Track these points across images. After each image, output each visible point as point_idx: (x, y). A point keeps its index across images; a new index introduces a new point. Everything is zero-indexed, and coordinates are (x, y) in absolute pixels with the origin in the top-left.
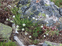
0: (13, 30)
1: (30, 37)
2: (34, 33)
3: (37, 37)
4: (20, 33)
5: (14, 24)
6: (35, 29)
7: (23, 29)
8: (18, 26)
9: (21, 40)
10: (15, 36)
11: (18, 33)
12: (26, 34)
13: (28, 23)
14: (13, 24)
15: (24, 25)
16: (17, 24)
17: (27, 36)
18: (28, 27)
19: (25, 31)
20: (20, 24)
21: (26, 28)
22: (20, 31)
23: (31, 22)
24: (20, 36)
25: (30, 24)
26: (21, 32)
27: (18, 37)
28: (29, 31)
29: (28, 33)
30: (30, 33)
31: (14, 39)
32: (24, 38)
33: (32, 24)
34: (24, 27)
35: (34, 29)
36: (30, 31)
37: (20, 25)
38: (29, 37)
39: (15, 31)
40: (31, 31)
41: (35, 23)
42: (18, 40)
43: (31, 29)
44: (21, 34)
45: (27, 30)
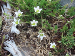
0: (3, 24)
1: (53, 45)
2: (65, 35)
3: (71, 49)
4: (24, 32)
5: (9, 7)
6: (69, 25)
7: (34, 23)
8: (19, 13)
9: (25, 52)
10: (8, 39)
11: (17, 31)
12: (42, 36)
13: (49, 7)
14: (5, 6)
15: (38, 10)
16: (16, 6)
17: (45, 42)
18: (47, 18)
19: (39, 28)
20: (27, 6)
21: (43, 21)
22: (23, 27)
23: (57, 4)
24: (24, 43)
25: (54, 8)
26: (26, 30)
27: (17, 44)
28: (49, 30)
29: (48, 34)
30: (54, 36)
31: (6, 48)
32: (35, 48)
33: (61, 8)
34: (38, 17)
35: (64, 24)
36: (55, 29)
37: (26, 9)
38: (49, 46)
39: (9, 26)
40: (56, 31)
41: (70, 8)
42: (17, 54)
43: (56, 24)
44: (25, 36)
45: (45, 26)
